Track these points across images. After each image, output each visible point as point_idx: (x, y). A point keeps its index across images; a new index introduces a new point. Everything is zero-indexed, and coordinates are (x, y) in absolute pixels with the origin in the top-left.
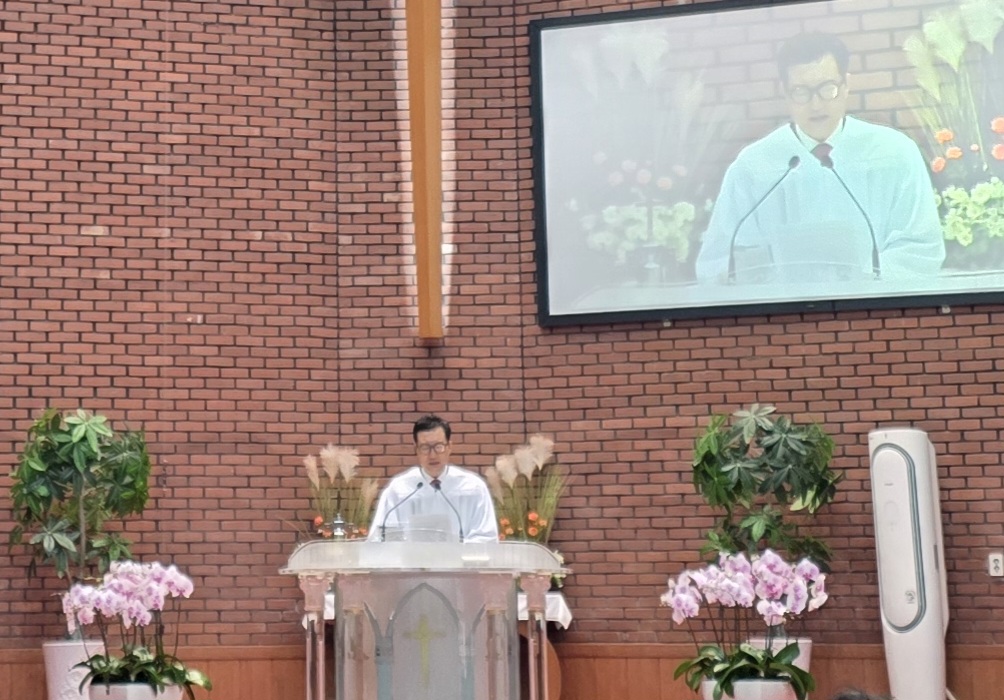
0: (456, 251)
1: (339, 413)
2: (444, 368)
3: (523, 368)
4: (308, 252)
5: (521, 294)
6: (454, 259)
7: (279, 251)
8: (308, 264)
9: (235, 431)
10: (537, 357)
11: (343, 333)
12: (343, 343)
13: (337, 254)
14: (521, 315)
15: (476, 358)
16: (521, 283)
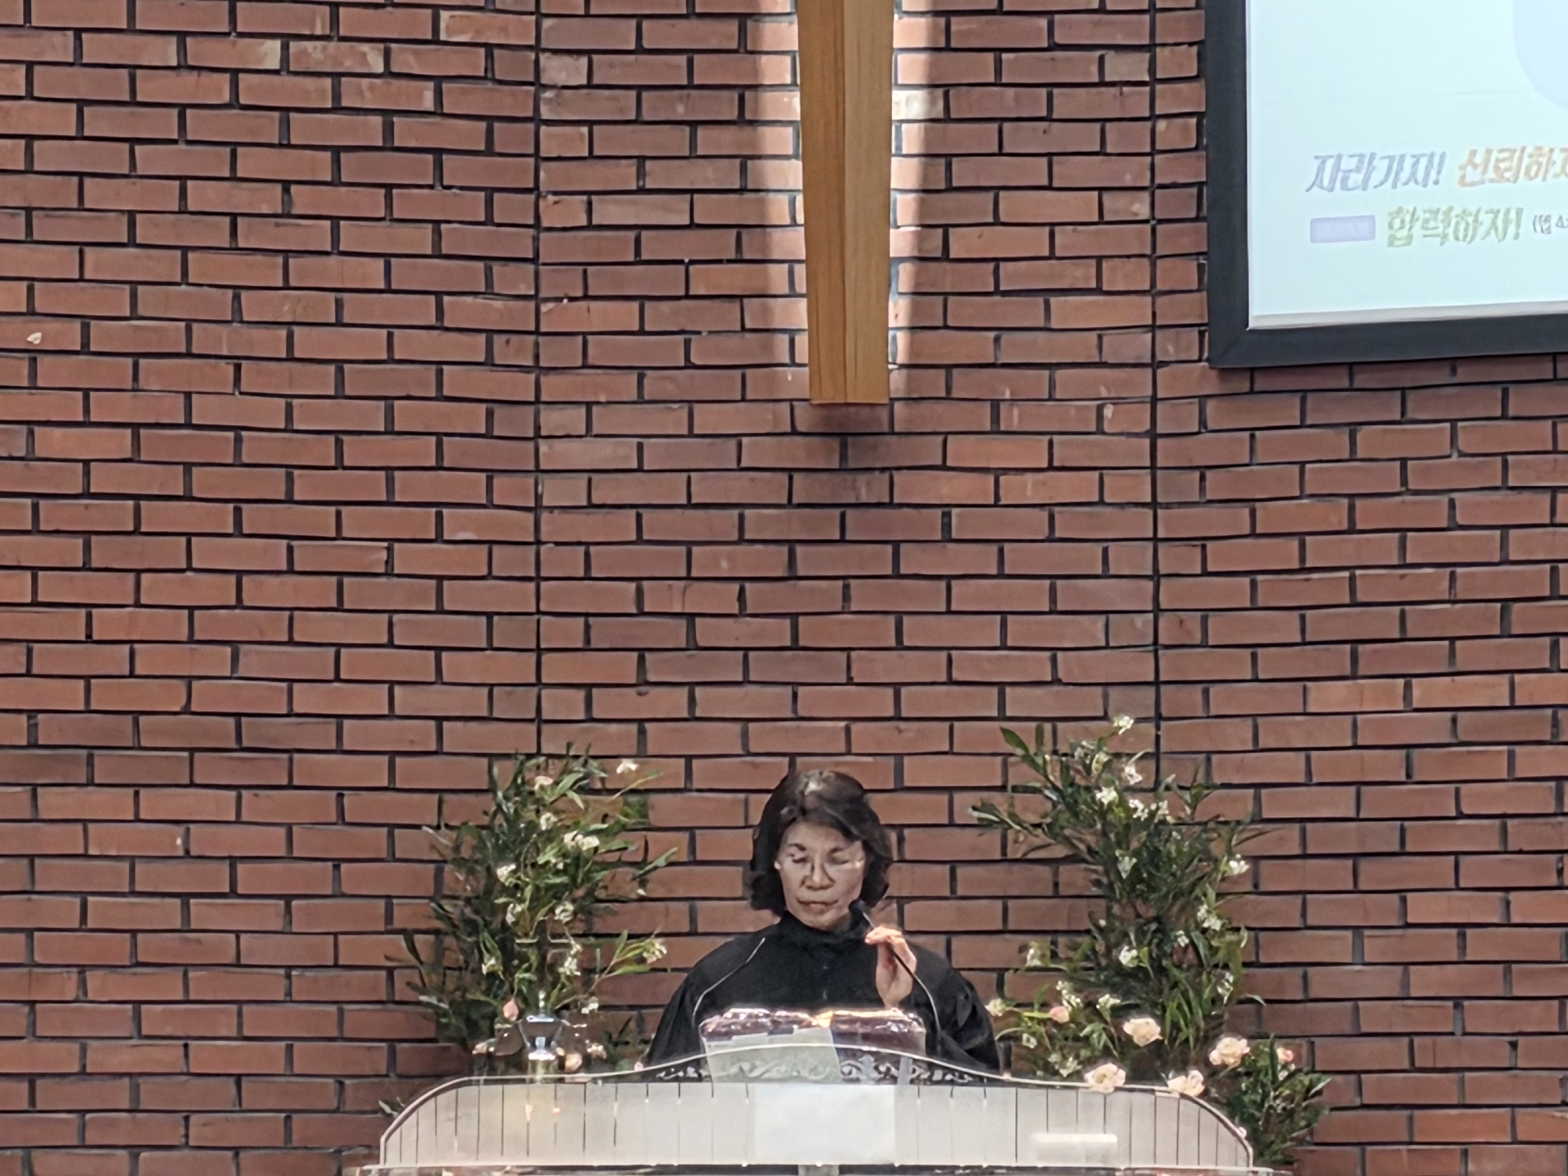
0: (939, 112)
1: (539, 650)
2: (891, 505)
3: (1154, 505)
4: (438, 112)
5: (1153, 258)
6: (927, 139)
7: (337, 109)
8: (438, 152)
9: (186, 710)
10: (1203, 469)
11: (551, 388)
12: (551, 420)
13: (536, 120)
14: (1153, 328)
15: (999, 472)
16: (1155, 222)
